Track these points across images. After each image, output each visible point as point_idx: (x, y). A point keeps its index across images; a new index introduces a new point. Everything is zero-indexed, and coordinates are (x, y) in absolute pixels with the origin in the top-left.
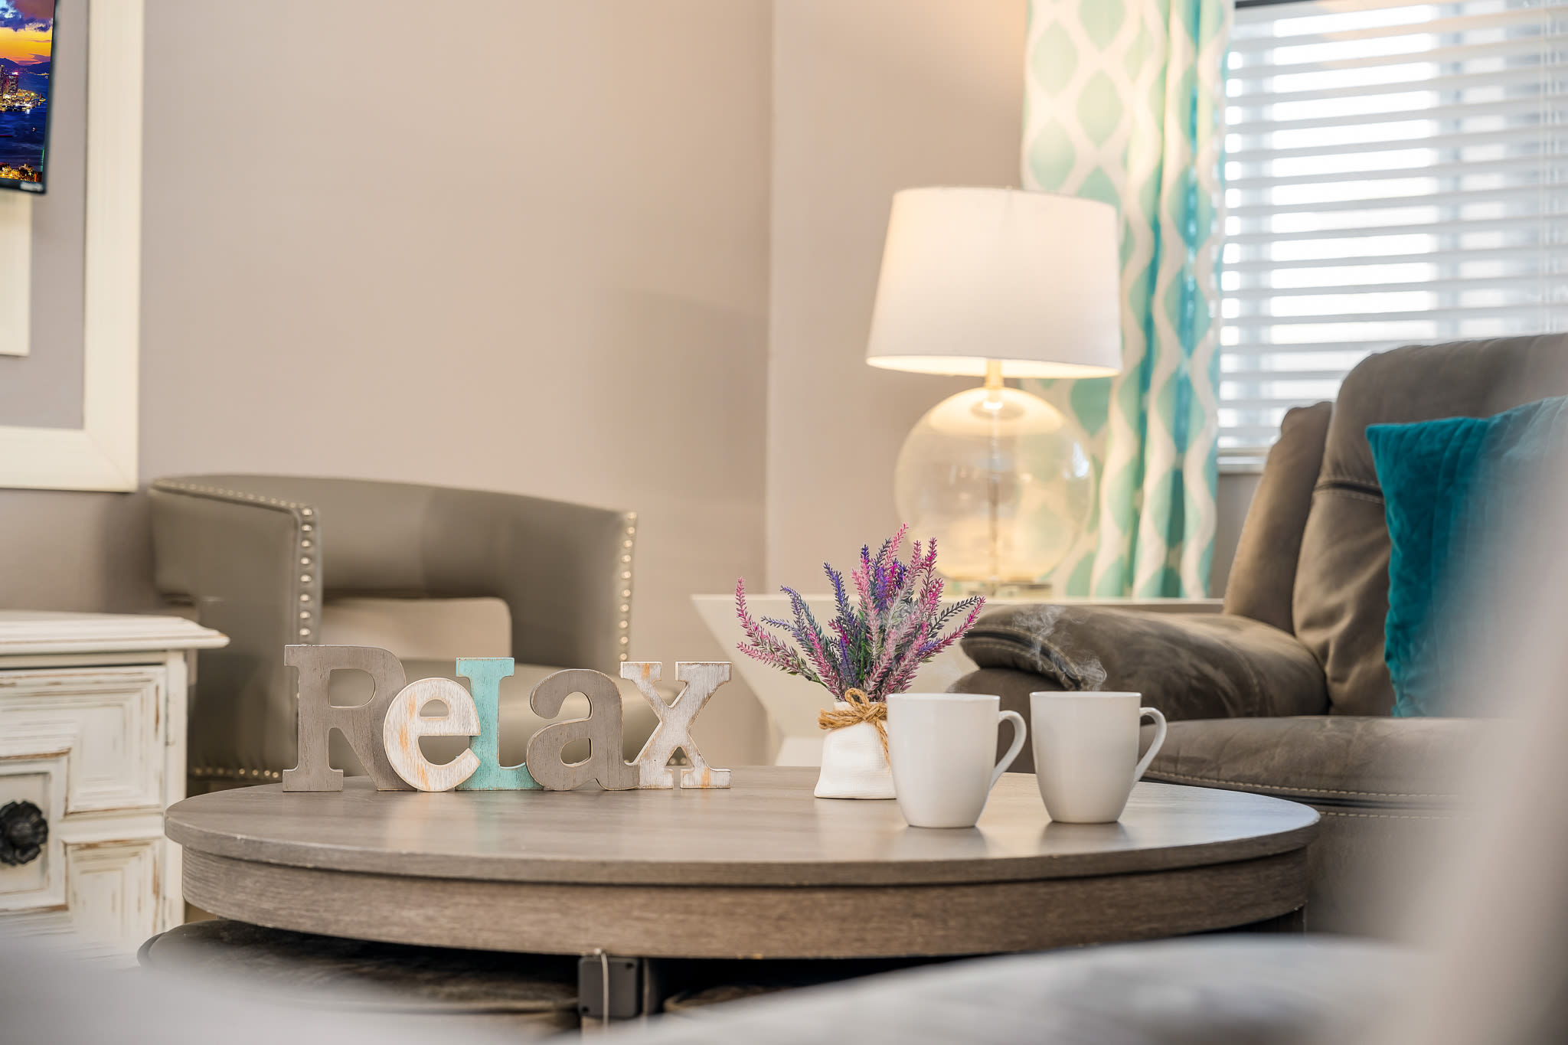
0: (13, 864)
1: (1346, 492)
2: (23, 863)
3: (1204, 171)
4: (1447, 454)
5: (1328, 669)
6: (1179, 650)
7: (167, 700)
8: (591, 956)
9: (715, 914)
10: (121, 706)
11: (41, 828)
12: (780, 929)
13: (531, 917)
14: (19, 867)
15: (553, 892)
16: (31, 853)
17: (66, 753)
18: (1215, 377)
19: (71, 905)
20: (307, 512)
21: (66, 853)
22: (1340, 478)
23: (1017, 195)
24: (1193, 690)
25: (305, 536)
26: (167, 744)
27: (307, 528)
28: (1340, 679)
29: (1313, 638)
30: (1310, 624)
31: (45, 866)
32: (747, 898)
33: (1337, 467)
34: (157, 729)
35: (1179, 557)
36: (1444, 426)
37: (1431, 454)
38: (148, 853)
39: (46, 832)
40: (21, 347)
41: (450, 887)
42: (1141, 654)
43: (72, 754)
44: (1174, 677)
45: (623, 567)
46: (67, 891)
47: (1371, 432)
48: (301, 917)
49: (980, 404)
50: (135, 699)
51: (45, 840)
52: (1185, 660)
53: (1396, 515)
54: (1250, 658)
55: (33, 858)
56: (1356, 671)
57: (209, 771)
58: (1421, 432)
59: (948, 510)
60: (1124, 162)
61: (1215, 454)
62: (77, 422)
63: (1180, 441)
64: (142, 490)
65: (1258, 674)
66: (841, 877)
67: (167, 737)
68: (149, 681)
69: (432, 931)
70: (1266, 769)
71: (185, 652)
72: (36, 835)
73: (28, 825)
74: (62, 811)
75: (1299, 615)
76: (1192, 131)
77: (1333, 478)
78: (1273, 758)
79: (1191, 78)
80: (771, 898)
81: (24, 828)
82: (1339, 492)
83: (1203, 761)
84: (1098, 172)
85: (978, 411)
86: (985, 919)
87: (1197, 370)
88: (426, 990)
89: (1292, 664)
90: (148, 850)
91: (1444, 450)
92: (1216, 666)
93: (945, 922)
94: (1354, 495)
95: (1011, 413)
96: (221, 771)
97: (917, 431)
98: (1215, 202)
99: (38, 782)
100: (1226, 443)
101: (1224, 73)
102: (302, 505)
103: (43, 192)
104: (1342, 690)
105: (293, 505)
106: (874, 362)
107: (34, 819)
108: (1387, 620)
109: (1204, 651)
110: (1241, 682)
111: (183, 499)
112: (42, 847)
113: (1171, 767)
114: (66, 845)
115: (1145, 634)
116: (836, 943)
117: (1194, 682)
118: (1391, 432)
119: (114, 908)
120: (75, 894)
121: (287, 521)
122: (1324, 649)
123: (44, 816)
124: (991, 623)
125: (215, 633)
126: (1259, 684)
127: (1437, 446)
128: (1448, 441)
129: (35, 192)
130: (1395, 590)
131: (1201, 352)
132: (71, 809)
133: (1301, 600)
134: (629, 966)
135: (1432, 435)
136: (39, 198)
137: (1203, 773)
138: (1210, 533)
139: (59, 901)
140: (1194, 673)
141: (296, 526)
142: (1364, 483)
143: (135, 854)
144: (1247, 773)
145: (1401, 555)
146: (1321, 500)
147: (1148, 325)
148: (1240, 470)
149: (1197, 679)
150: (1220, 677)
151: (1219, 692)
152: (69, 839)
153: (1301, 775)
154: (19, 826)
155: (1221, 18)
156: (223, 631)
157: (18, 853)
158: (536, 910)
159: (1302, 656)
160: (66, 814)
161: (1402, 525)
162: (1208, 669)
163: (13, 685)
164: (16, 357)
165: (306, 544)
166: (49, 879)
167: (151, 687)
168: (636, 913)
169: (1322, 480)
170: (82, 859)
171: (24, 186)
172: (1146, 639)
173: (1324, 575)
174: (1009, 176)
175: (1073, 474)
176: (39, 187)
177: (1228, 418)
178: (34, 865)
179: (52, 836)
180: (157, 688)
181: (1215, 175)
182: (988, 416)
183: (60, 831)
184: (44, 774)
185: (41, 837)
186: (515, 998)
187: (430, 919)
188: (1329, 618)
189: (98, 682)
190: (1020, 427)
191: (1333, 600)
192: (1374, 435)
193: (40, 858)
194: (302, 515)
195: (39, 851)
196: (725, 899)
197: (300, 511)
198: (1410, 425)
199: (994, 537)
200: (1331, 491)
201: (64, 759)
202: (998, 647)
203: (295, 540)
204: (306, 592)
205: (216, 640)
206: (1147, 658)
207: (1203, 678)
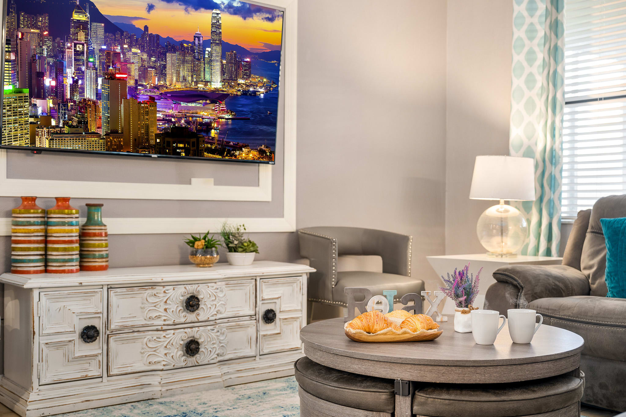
0: (268, 323)
1: (595, 234)
2: (271, 323)
3: (557, 145)
4: (622, 228)
5: (590, 281)
6: (549, 278)
7: (302, 285)
8: (397, 380)
9: (427, 372)
10: (292, 286)
11: (275, 315)
12: (443, 376)
13: (383, 369)
14: (270, 324)
15: (388, 364)
16: (272, 321)
17: (280, 297)
18: (560, 199)
19: (281, 333)
20: (334, 240)
21: (280, 321)
22: (593, 230)
23: (508, 157)
24: (553, 289)
25: (334, 245)
26: (303, 295)
27: (334, 243)
28: (593, 284)
29: (586, 272)
30: (585, 268)
31: (275, 323)
32: (435, 368)
33: (592, 228)
34: (300, 291)
35: (551, 245)
36: (621, 220)
37: (618, 227)
38: (299, 320)
39: (276, 316)
40: (269, 199)
41: (364, 361)
42: (539, 280)
43: (281, 298)
44: (548, 285)
45: (409, 249)
46: (280, 329)
47: (601, 220)
48: (330, 364)
49: (498, 209)
50: (295, 284)
51: (275, 318)
52: (551, 281)
53: (608, 243)
54: (568, 279)
55: (273, 322)
56: (597, 282)
57: (312, 299)
58: (615, 221)
59: (490, 235)
60: (536, 144)
61: (561, 218)
62: (283, 216)
63: (551, 216)
64: (297, 231)
65: (571, 283)
66: (458, 364)
67: (302, 293)
68: (298, 280)
69: (360, 371)
70: (572, 313)
71: (307, 273)
72: (273, 316)
73: (271, 314)
74: (279, 311)
75: (582, 266)
76: (553, 136)
77: (591, 230)
78: (574, 310)
79: (553, 123)
80: (441, 368)
81: (271, 315)
82: (593, 234)
83: (556, 310)
84: (529, 147)
85: (498, 211)
86: (495, 375)
87: (555, 197)
88: (359, 384)
89: (580, 280)
90: (298, 319)
91: (621, 226)
92: (559, 282)
93: (485, 375)
94: (597, 235)
95: (506, 211)
96: (315, 300)
97: (482, 216)
98: (560, 154)
99: (274, 304)
100: (563, 215)
101: (562, 121)
102: (333, 238)
103: (274, 164)
104: (594, 287)
105: (331, 238)
106: (471, 198)
107: (273, 313)
108: (606, 271)
109: (557, 278)
110: (566, 286)
111: (306, 235)
112: (275, 319)
113: (547, 311)
114: (280, 319)
115: (541, 274)
116: (457, 380)
117: (553, 286)
118: (607, 221)
119: (291, 333)
120: (282, 330)
121: (329, 241)
122: (589, 276)
123: (275, 312)
124: (500, 271)
125: (313, 268)
126: (571, 286)
127: (619, 225)
128: (622, 224)
129: (272, 164)
130: (608, 263)
131: (557, 193)
132: (281, 310)
133: (582, 262)
134: (407, 383)
135: (618, 222)
136: (273, 165)
137: (556, 313)
138: (559, 240)
139: (278, 332)
140: (553, 284)
141: (332, 243)
142: (600, 232)
143: (296, 320)
144: (567, 314)
145: (609, 254)
146: (588, 236)
147: (542, 186)
148: (567, 223)
149: (554, 286)
150: (560, 285)
151: (560, 289)
152: (281, 317)
153: (581, 315)
154: (269, 315)
155: (562, 108)
156: (315, 268)
157: (269, 321)
158: (384, 368)
159: (583, 277)
160: (280, 312)
161: (610, 246)
162: (557, 283)
163: (268, 282)
164: (269, 202)
165: (334, 247)
166: (276, 327)
167: (299, 282)
168: (408, 370)
169: (589, 230)
170: (284, 322)
171: (270, 163)
172: (540, 276)
173: (589, 256)
174: (506, 153)
175: (522, 226)
176: (273, 163)
177: (564, 209)
178: (273, 324)
179: (277, 317)
180: (300, 282)
181: (560, 146)
182: (501, 212)
183: (279, 316)
184: (275, 302)
185: (274, 317)
186: (380, 388)
187: (360, 368)
188: (590, 267)
189: (287, 281)
190: (509, 215)
191: (592, 262)
192: (602, 221)
193: (274, 322)
194: (333, 240)
195: (274, 320)
196: (430, 368)
197: (332, 239)
198: (612, 219)
199: (502, 242)
200: (591, 233)
201: (279, 299)
202: (502, 277)
203: (331, 246)
204: (334, 259)
205: (314, 270)
206: (541, 281)
207: (556, 285)
